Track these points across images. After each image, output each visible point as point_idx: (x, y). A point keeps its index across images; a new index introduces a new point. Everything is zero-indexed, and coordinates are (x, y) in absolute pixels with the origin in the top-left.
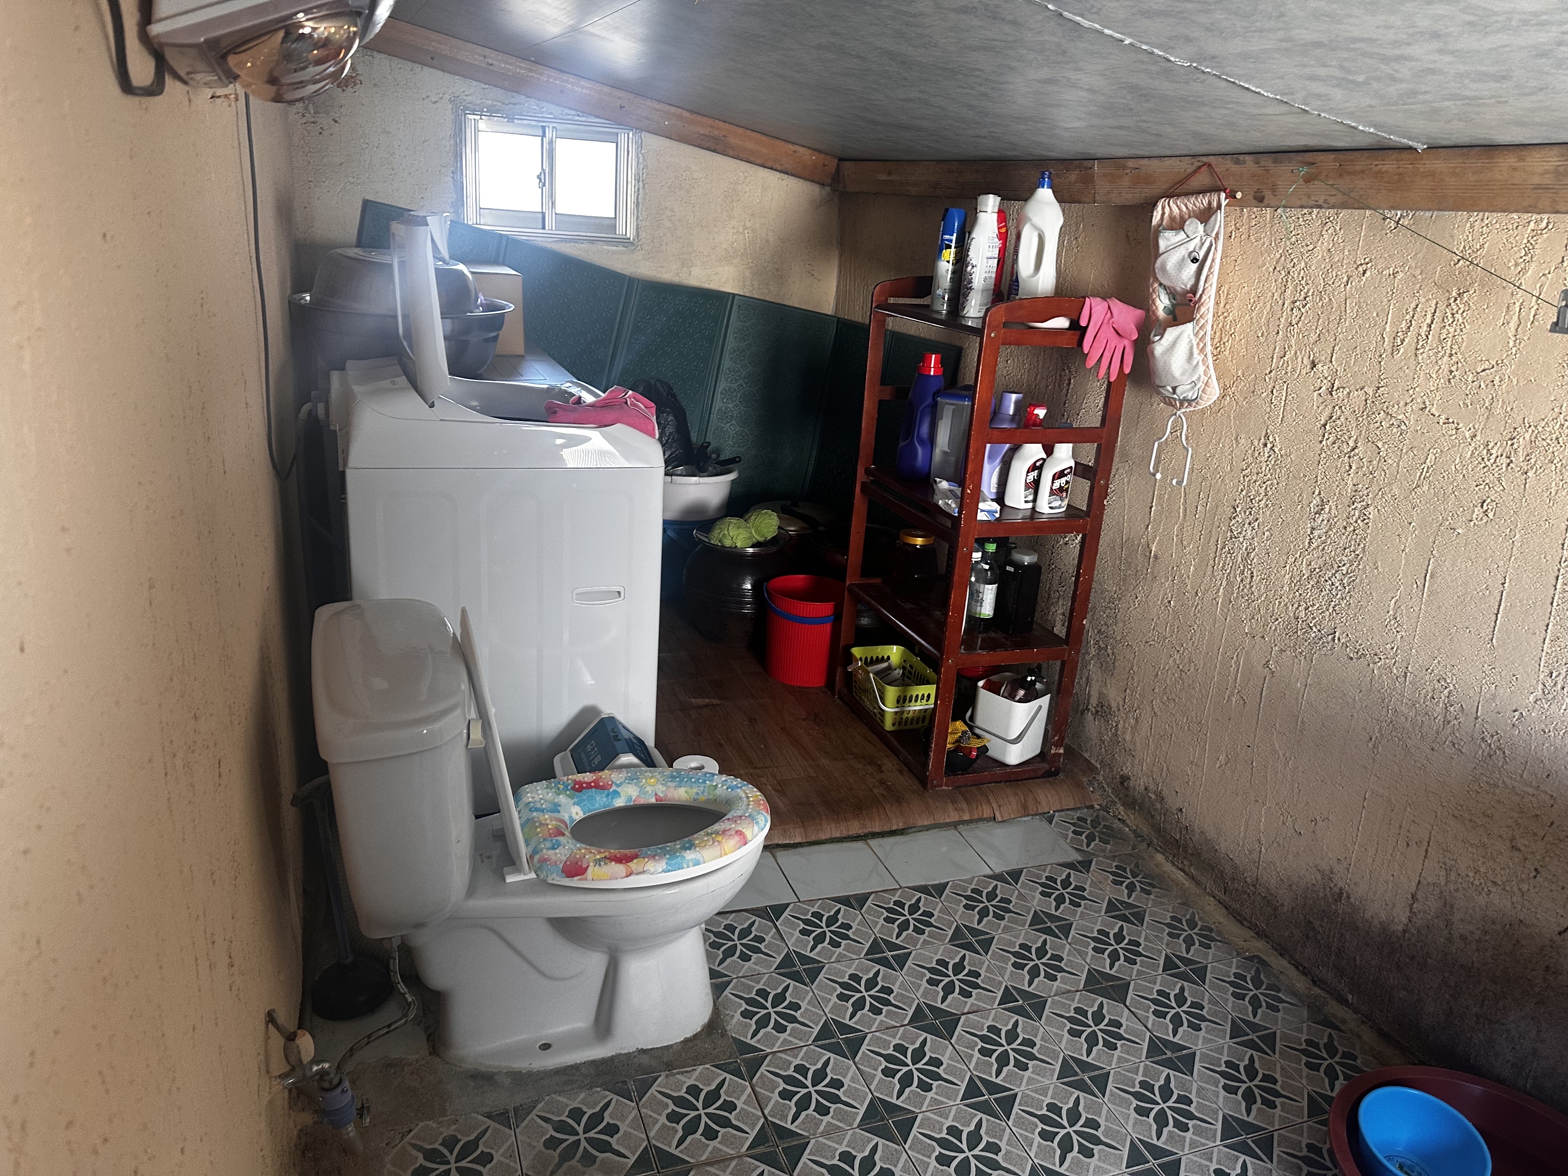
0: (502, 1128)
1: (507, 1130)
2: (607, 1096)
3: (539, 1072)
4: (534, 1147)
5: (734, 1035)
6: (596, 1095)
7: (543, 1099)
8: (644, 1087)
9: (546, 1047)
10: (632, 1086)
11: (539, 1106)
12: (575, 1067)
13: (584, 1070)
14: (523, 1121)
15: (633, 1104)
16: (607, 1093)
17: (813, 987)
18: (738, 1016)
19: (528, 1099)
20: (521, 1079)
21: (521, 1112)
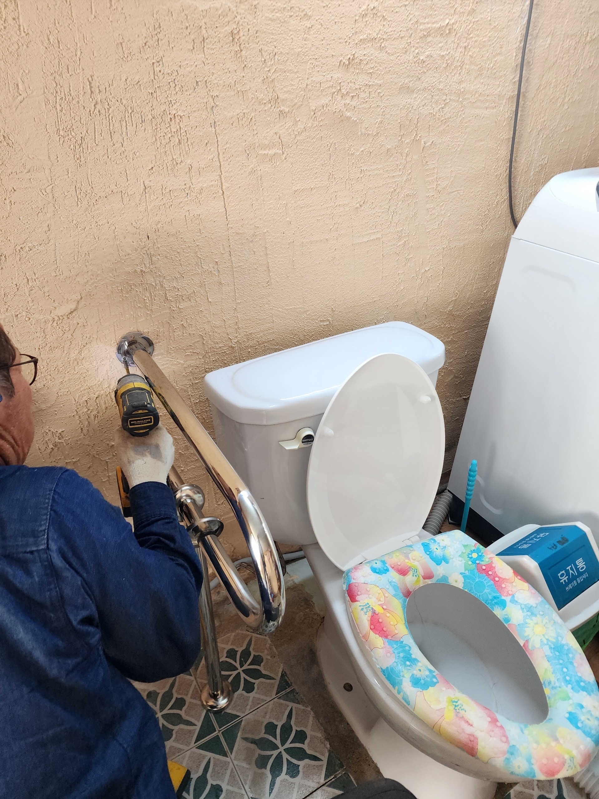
0: (276, 689)
1: (275, 692)
3: (328, 693)
4: (264, 717)
6: (322, 745)
7: (307, 707)
8: (343, 785)
9: (349, 687)
10: (340, 773)
11: (300, 706)
12: (342, 719)
13: (342, 726)
14: (284, 700)
15: (323, 782)
19: (304, 695)
20: (319, 681)
21: (291, 696)
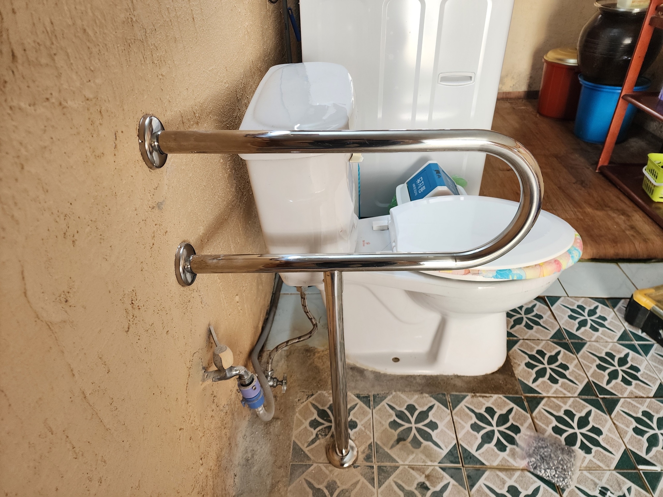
0: (366, 407)
2: (431, 402)
3: (390, 376)
4: (383, 425)
5: (520, 378)
6: (425, 399)
7: (392, 393)
8: (457, 401)
9: (396, 360)
10: (449, 399)
11: (389, 397)
12: (413, 377)
13: (418, 380)
14: (378, 405)
15: (449, 411)
16: (432, 399)
17: (578, 356)
18: (523, 366)
19: (382, 391)
20: (379, 376)
21: (378, 399)
